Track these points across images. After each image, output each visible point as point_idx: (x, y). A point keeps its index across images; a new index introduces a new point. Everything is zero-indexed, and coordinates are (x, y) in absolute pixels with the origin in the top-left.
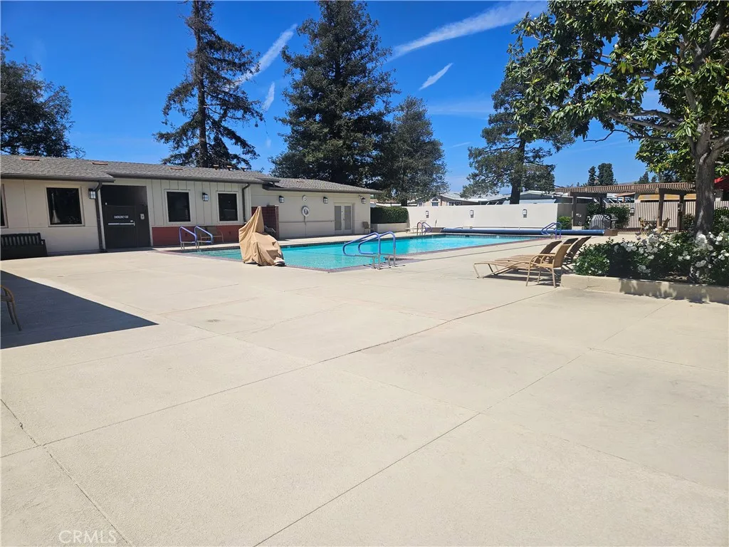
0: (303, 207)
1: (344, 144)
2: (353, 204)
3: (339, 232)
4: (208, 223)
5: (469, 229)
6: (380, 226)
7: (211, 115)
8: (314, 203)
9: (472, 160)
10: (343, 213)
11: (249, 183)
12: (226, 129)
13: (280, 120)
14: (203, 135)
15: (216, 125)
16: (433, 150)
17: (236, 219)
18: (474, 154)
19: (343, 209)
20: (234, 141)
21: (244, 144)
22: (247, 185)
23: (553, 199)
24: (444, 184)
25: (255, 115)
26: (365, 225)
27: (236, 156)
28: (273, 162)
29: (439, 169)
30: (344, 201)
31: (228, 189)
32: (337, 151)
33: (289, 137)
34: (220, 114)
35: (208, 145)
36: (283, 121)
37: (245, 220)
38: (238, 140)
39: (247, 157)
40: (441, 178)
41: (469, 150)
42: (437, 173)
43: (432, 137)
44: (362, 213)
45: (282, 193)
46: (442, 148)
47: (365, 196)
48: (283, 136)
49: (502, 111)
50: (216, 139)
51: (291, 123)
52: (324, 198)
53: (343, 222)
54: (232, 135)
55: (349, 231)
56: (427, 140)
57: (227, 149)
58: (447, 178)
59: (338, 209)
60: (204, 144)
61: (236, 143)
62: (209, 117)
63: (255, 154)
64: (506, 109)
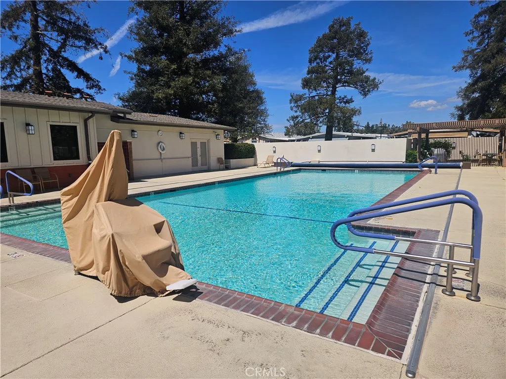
0: (159, 143)
1: (194, 81)
2: (208, 141)
3: (195, 168)
4: (36, 163)
5: (317, 163)
6: (233, 162)
7: (47, 42)
8: (169, 137)
9: (292, 105)
10: (199, 150)
11: (93, 113)
12: (65, 59)
13: (126, 56)
14: (38, 63)
15: (55, 55)
16: (257, 97)
17: (78, 158)
18: (296, 99)
19: (199, 146)
20: (76, 73)
21: (87, 77)
22: (90, 114)
23: (346, 137)
24: (266, 126)
25: (99, 47)
26: (219, 160)
27: (78, 91)
28: (121, 99)
29: (263, 113)
30: (200, 136)
31: (65, 120)
32: (186, 88)
33: (135, 76)
34: (57, 41)
35: (44, 76)
36: (130, 58)
37: (90, 159)
38: (81, 73)
39: (91, 92)
40: (264, 121)
41: (292, 96)
42: (261, 116)
43: (256, 87)
44: (217, 149)
45: (135, 127)
46: (264, 96)
47: (219, 132)
48: (129, 73)
49: (314, 64)
50: (54, 70)
51: (137, 61)
52: (181, 133)
53: (199, 158)
54: (73, 66)
55: (205, 167)
56: (252, 89)
57: (68, 82)
58: (269, 121)
59: (194, 145)
60: (39, 74)
61: (78, 77)
62: (45, 45)
63: (100, 88)
64: (318, 63)
